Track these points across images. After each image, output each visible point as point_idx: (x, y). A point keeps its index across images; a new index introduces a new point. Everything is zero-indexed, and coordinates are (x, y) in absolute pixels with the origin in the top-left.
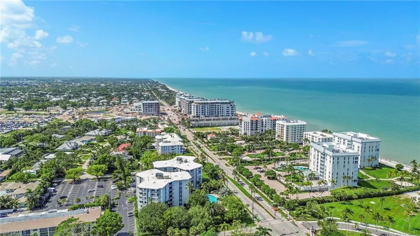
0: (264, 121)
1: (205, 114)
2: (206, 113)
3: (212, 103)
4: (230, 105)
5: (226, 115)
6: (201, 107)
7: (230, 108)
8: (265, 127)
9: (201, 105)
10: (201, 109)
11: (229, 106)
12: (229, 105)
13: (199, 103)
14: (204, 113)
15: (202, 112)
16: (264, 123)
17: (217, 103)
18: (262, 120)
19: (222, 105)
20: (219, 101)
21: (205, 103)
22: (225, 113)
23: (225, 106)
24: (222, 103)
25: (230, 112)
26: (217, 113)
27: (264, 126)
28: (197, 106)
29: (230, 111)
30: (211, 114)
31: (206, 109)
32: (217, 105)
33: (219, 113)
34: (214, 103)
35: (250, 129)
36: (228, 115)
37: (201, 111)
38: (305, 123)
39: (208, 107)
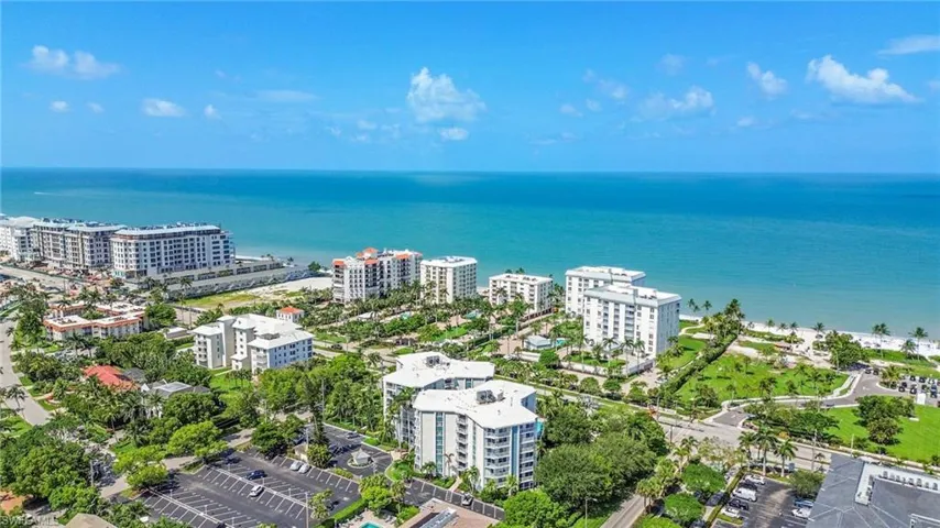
0: (385, 263)
1: (159, 264)
2: (163, 262)
3: (175, 235)
4: (221, 237)
5: (212, 261)
6: (148, 247)
7: (221, 245)
8: (389, 276)
9: (148, 242)
10: (148, 252)
11: (218, 239)
12: (218, 236)
13: (141, 237)
14: (156, 263)
15: (153, 260)
16: (386, 270)
17: (186, 233)
18: (381, 262)
19: (201, 238)
20: (194, 229)
21: (157, 236)
22: (210, 257)
23: (208, 240)
24: (199, 233)
25: (222, 255)
26: (190, 259)
27: (385, 275)
28: (137, 244)
29: (222, 250)
30: (177, 263)
31: (163, 251)
32: (189, 237)
33: (196, 258)
34: (179, 235)
35: (364, 284)
36: (217, 261)
37: (149, 258)
38: (473, 261)
39: (168, 246)
